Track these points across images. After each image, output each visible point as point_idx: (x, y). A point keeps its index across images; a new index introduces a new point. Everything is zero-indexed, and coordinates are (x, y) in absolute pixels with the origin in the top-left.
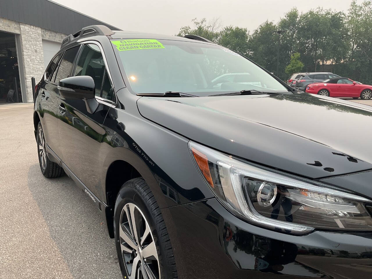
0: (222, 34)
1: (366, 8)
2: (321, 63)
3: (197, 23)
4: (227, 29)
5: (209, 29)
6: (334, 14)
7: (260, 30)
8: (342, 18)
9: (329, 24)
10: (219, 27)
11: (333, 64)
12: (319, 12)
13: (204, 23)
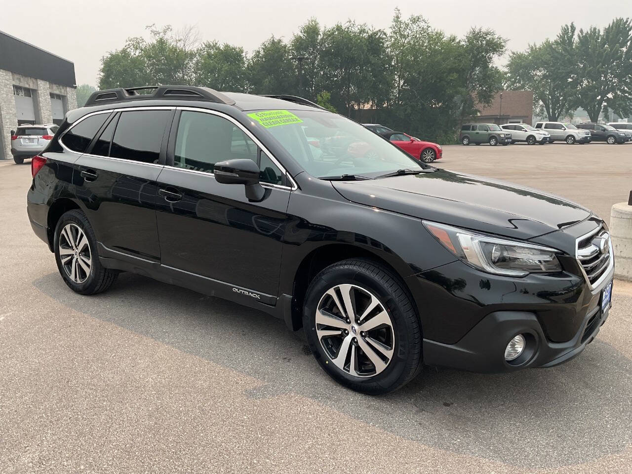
0: (200, 53)
1: (415, 26)
2: (356, 107)
3: (156, 33)
4: (209, 46)
5: (178, 45)
6: (371, 32)
7: (264, 52)
8: (383, 39)
9: (365, 48)
10: (195, 41)
11: (373, 108)
12: (350, 28)
13: (169, 34)
